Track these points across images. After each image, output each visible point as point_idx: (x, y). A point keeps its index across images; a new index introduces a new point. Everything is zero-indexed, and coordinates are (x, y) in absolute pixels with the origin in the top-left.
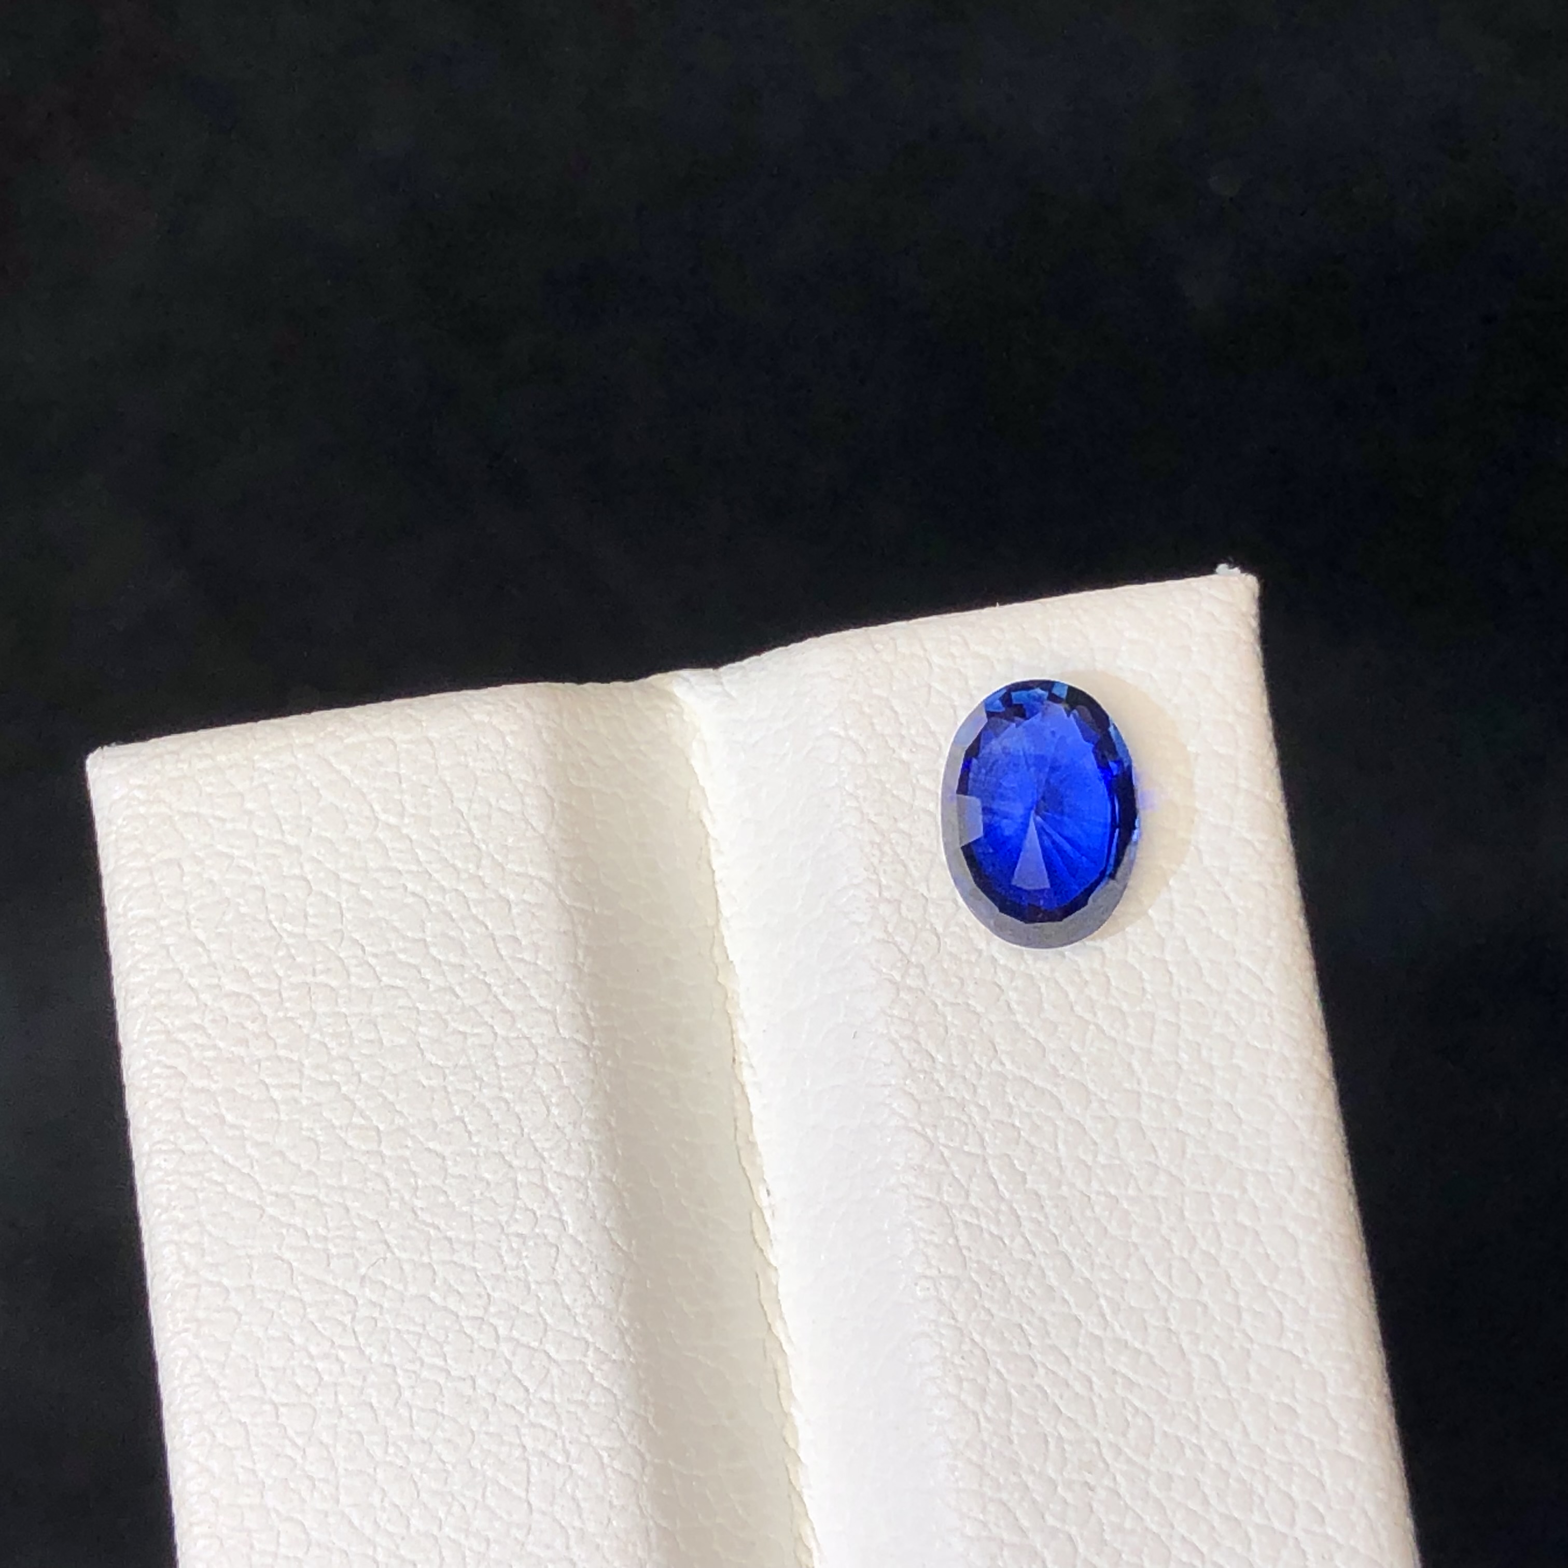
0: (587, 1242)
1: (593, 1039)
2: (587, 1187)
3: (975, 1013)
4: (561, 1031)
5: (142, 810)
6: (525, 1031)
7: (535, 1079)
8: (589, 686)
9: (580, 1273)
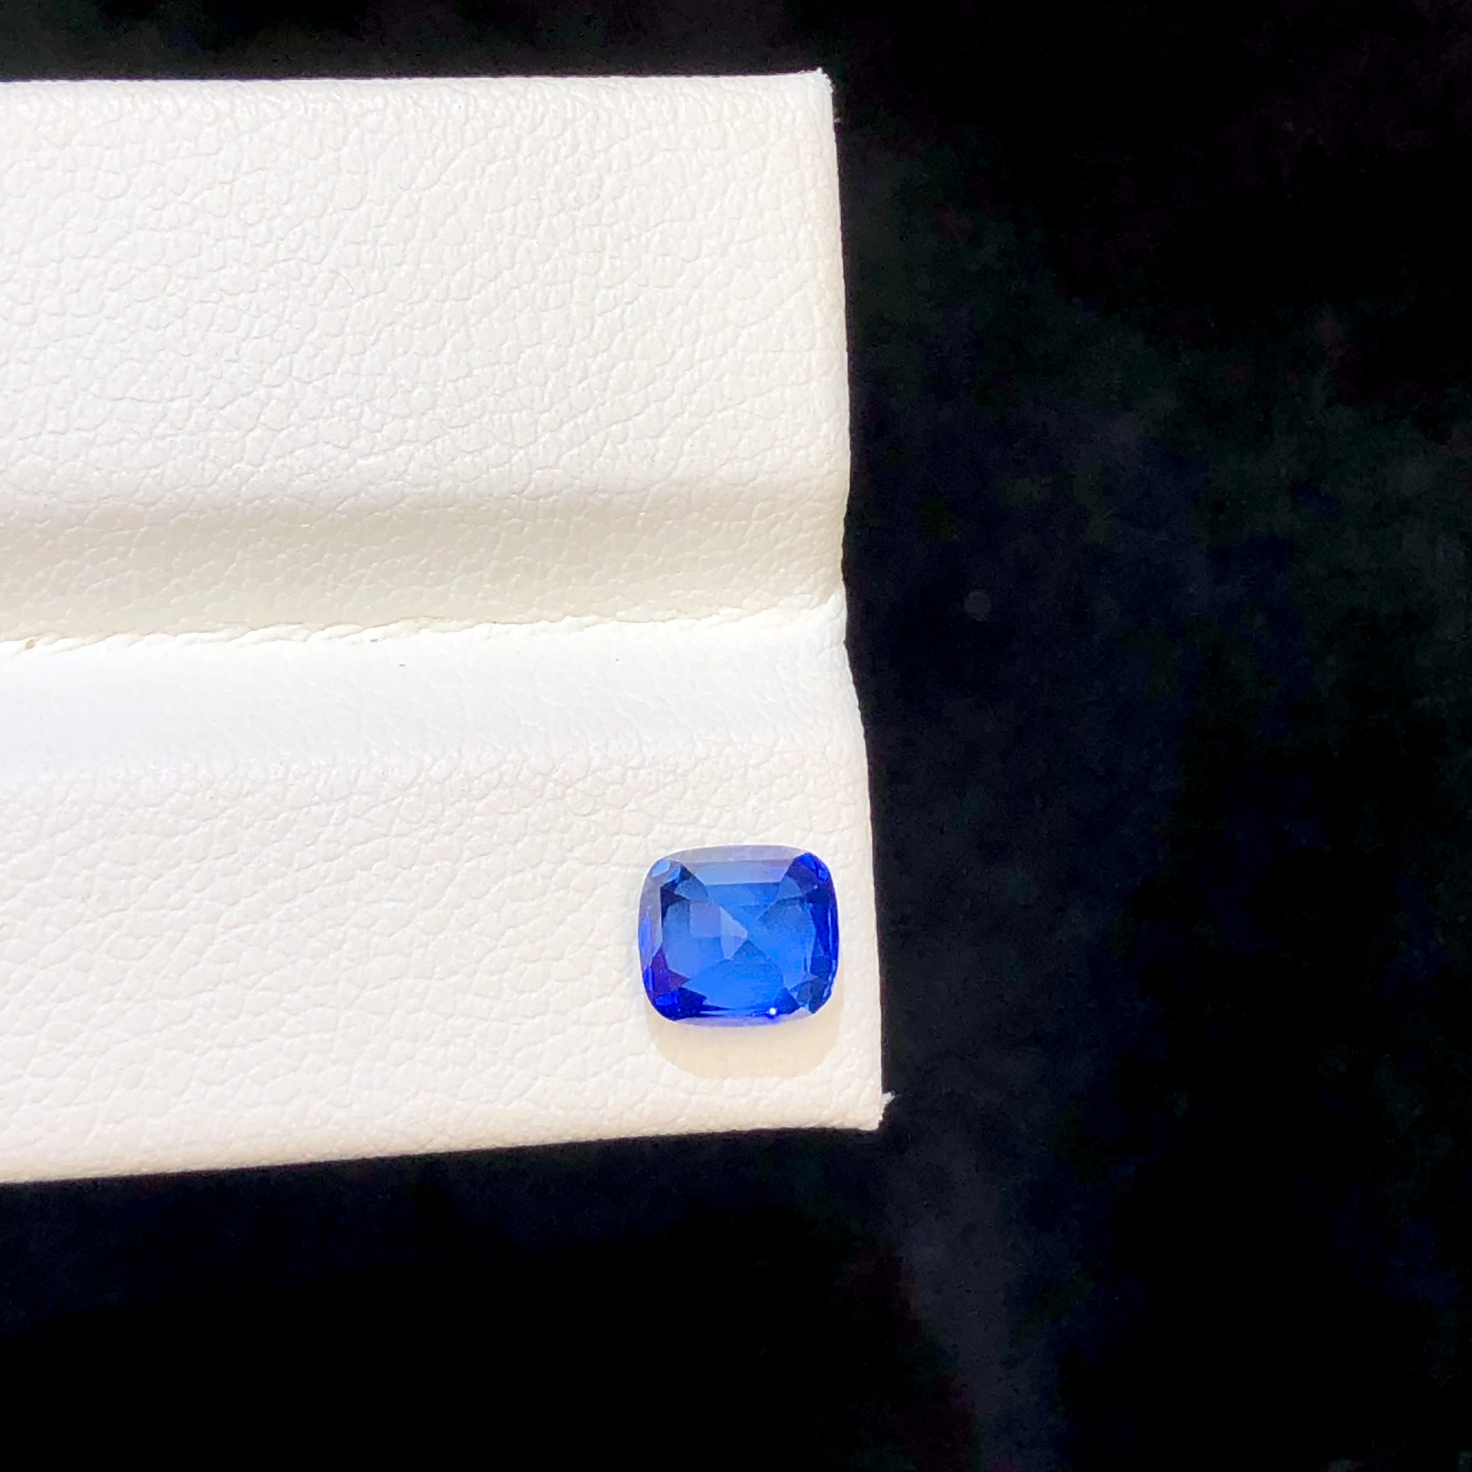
0: (348, 475)
1: (528, 499)
2: (397, 480)
3: (517, 841)
4: (539, 472)
5: (773, 120)
6: (543, 439)
7: (497, 444)
8: (841, 529)
9: (322, 465)
